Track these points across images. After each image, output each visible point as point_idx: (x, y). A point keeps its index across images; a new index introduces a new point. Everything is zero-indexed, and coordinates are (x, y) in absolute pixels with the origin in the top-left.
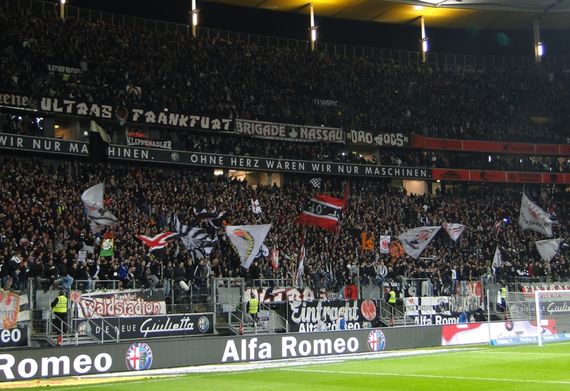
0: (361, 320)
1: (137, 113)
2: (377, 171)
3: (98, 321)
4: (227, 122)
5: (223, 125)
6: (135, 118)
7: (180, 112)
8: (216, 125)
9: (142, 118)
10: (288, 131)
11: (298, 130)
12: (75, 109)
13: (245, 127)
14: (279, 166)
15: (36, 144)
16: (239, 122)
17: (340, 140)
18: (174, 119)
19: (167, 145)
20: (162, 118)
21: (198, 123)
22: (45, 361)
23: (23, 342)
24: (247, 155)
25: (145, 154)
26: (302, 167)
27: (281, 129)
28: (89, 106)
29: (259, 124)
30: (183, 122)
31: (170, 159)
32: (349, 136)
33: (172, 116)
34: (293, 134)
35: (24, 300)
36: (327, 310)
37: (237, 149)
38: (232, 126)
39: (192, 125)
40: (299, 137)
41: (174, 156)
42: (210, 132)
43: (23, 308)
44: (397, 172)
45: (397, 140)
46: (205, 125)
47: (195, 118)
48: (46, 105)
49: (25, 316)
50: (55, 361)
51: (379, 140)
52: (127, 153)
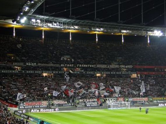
0: (98, 104)
1: (78, 65)
2: (125, 73)
3: (57, 104)
4: (95, 65)
5: (94, 66)
6: (78, 66)
7: (86, 64)
8: (93, 66)
9: (79, 66)
10: (107, 66)
11: (109, 66)
12: (67, 66)
13: (98, 66)
14: (105, 73)
15: (60, 72)
17: (118, 67)
18: (85, 66)
19: (83, 71)
20: (83, 66)
21: (89, 66)
22: (46, 110)
23: (47, 107)
24: (98, 71)
25: (79, 73)
27: (106, 66)
28: (69, 65)
29: (101, 65)
30: (86, 66)
31: (83, 73)
32: (120, 66)
33: (84, 65)
34: (108, 67)
35: (47, 102)
36: (92, 103)
39: (88, 66)
40: (109, 67)
41: (84, 73)
43: (47, 103)
45: (130, 67)
46: (91, 66)
48: (62, 65)
49: (48, 104)
50: (47, 110)
51: (127, 67)
52: (75, 73)
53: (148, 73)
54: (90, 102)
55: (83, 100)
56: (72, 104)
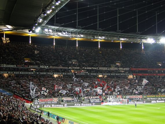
0: (100, 101)
1: (83, 68)
2: (123, 75)
3: (66, 101)
7: (90, 67)
8: (96, 68)
9: (84, 68)
10: (108, 68)
12: (74, 68)
13: (100, 68)
14: (106, 74)
15: (68, 74)
16: (99, 68)
17: (117, 69)
18: (89, 68)
19: (87, 72)
20: (87, 68)
22: (57, 105)
23: (58, 103)
24: (100, 73)
25: (84, 74)
26: (109, 74)
27: (107, 68)
28: (76, 67)
29: (103, 68)
30: (90, 68)
32: (119, 69)
34: (109, 69)
35: (58, 99)
36: (95, 99)
37: (99, 72)
38: (98, 69)
41: (88, 74)
42: (95, 70)
44: (127, 74)
45: (128, 69)
46: (94, 69)
47: (92, 68)
48: (70, 68)
49: (58, 100)
51: (124, 69)
52: (81, 74)
53: (143, 75)
54: (93, 99)
55: (88, 97)
56: (79, 101)
